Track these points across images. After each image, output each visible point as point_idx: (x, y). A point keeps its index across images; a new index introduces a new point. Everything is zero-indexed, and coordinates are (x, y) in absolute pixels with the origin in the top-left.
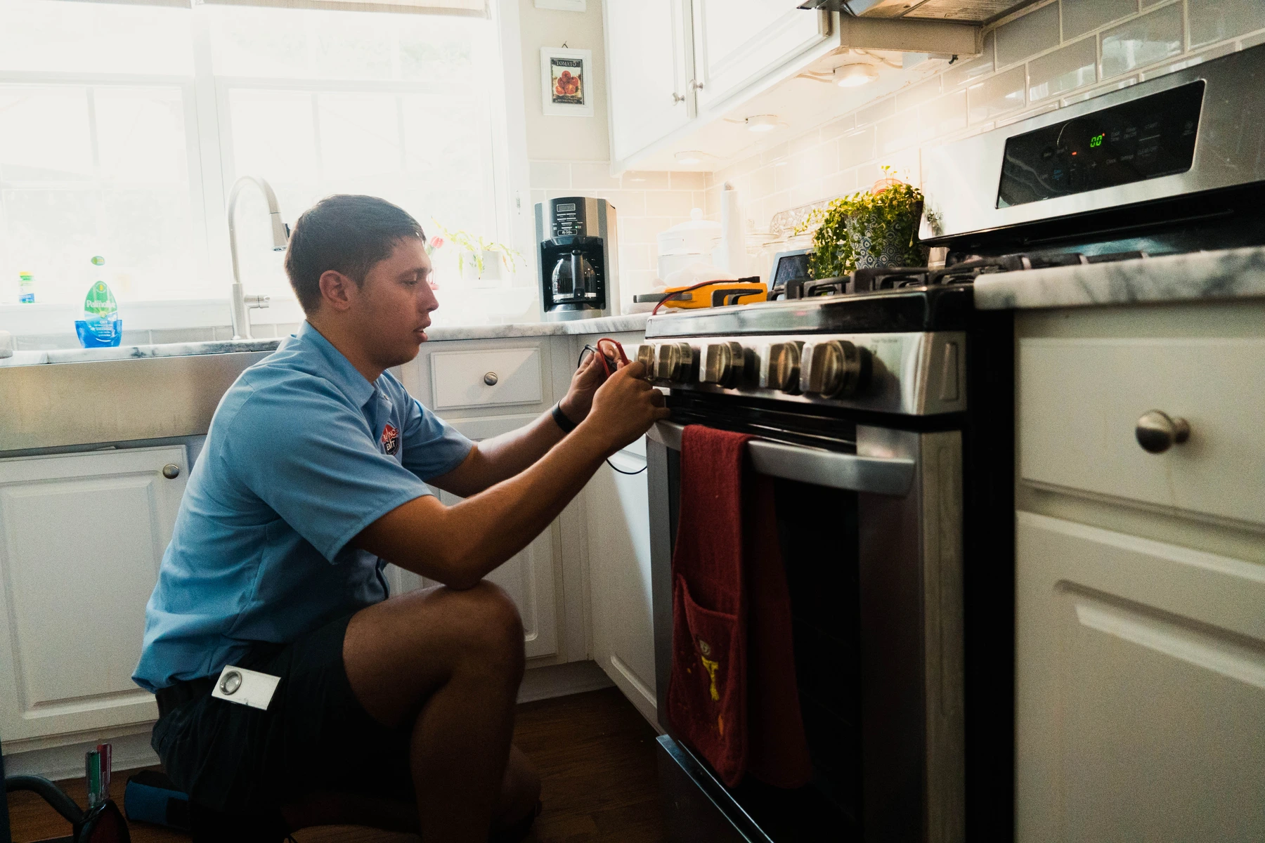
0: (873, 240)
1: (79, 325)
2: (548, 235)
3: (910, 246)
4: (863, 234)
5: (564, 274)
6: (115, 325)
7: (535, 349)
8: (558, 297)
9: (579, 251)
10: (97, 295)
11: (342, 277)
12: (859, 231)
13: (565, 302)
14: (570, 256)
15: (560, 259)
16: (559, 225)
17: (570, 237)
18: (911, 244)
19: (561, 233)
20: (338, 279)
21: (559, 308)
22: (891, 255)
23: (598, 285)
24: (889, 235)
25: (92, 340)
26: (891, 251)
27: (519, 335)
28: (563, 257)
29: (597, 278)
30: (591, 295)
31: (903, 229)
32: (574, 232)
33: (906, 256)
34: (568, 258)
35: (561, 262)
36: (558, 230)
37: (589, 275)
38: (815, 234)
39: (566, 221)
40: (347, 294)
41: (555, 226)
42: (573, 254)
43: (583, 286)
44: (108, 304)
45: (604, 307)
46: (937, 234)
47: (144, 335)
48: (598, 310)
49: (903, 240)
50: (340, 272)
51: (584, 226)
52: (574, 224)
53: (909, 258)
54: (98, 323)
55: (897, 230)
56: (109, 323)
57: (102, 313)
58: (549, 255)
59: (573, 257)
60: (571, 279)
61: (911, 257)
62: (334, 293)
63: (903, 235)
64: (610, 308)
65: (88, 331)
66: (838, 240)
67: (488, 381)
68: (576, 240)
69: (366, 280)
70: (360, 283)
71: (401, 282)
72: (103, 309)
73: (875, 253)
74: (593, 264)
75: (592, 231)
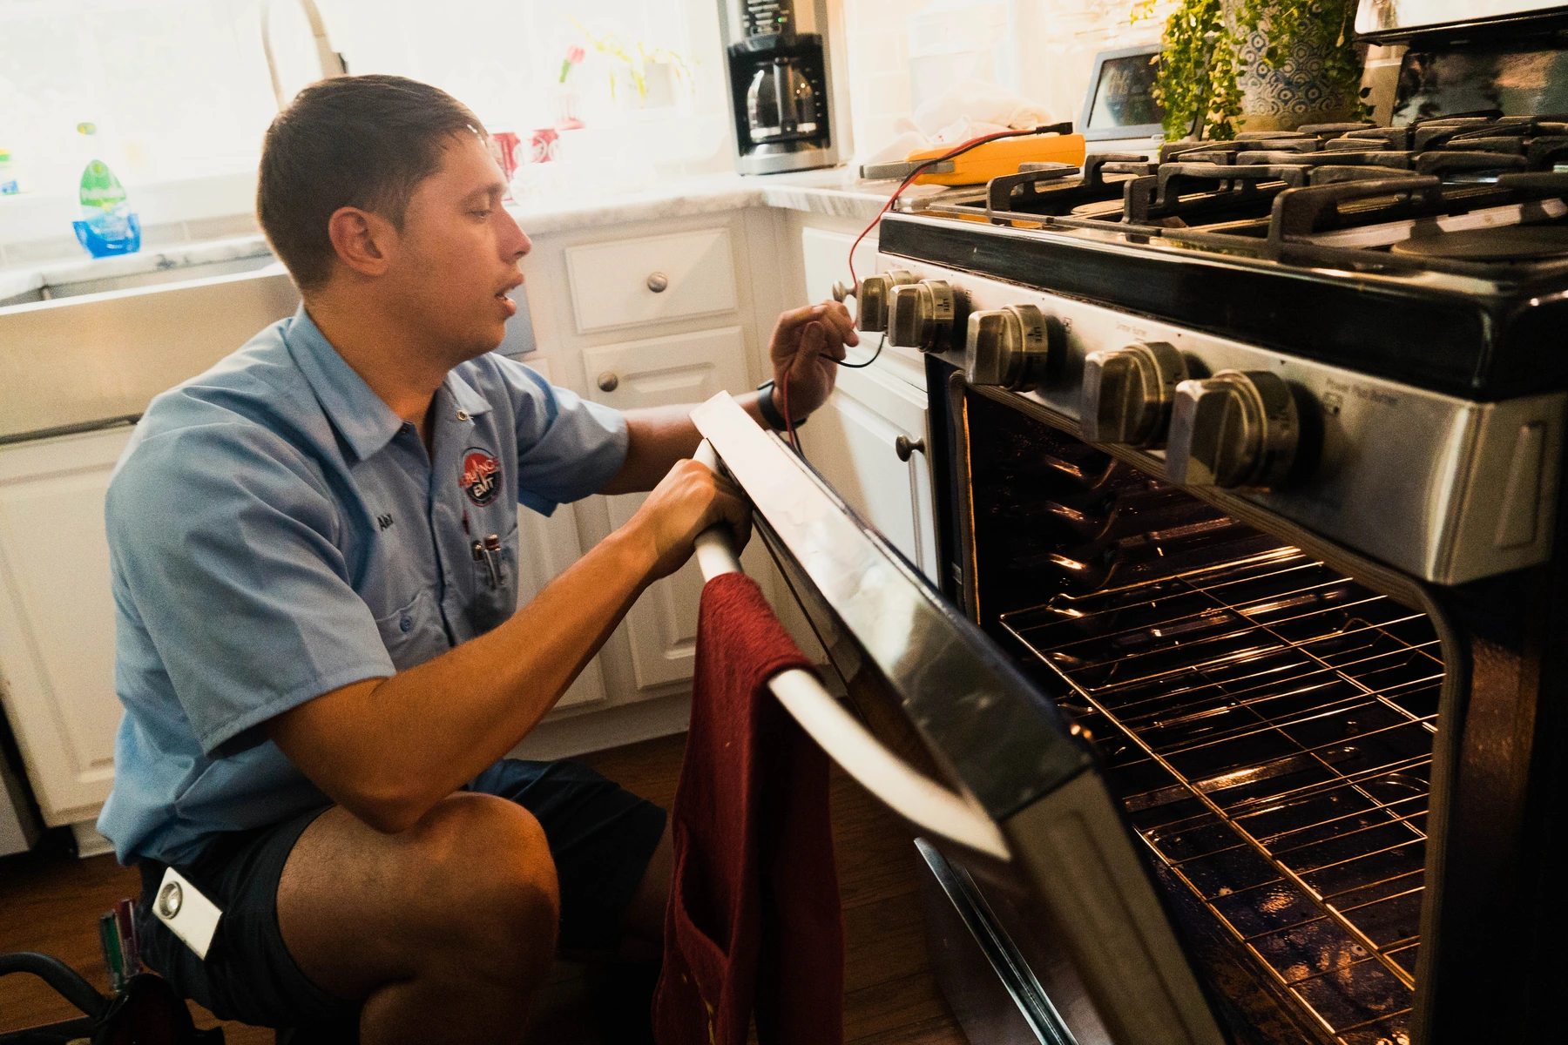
0: (1273, 39)
1: (76, 225)
2: (737, 36)
3: (1338, 45)
4: (1254, 28)
5: (766, 94)
6: (129, 219)
7: (723, 229)
8: (758, 133)
9: (786, 60)
10: (95, 179)
11: (364, 215)
12: (1247, 24)
13: (770, 140)
14: (772, 68)
15: (756, 72)
16: (752, 19)
17: (770, 37)
18: (1340, 41)
19: (755, 31)
20: (360, 220)
21: (761, 149)
22: (1301, 61)
23: (817, 110)
24: (1300, 25)
25: (98, 246)
26: (1301, 53)
27: (694, 211)
28: (762, 68)
29: (816, 99)
30: (808, 127)
31: (1328, 13)
32: (775, 28)
33: (1329, 63)
34: (769, 71)
35: (760, 75)
36: (751, 26)
37: (803, 96)
38: (1166, 27)
39: (762, 11)
40: (380, 244)
41: (747, 20)
42: (778, 65)
43: (794, 114)
44: (112, 192)
45: (828, 145)
46: (1387, 24)
47: (176, 231)
48: (818, 151)
49: (1325, 33)
50: (361, 208)
51: (791, 17)
52: (776, 15)
53: (1333, 67)
54: (103, 221)
55: (1316, 15)
56: (120, 219)
57: (106, 207)
58: (741, 66)
59: (776, 69)
60: (776, 105)
61: (1338, 65)
62: (358, 246)
63: (1326, 23)
64: (836, 147)
65: (90, 233)
66: (1205, 30)
67: (653, 286)
68: (779, 40)
69: (408, 215)
70: (399, 223)
71: (466, 214)
72: (106, 200)
73: (1275, 62)
74: (808, 78)
75: (804, 24)
